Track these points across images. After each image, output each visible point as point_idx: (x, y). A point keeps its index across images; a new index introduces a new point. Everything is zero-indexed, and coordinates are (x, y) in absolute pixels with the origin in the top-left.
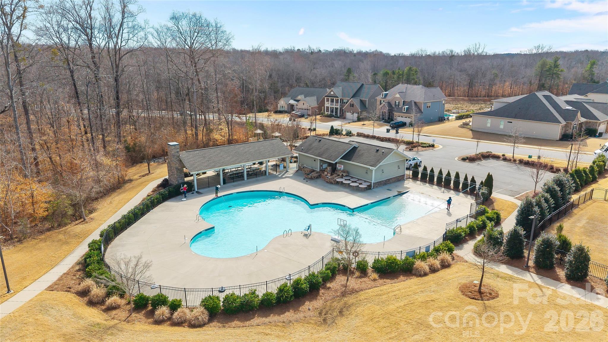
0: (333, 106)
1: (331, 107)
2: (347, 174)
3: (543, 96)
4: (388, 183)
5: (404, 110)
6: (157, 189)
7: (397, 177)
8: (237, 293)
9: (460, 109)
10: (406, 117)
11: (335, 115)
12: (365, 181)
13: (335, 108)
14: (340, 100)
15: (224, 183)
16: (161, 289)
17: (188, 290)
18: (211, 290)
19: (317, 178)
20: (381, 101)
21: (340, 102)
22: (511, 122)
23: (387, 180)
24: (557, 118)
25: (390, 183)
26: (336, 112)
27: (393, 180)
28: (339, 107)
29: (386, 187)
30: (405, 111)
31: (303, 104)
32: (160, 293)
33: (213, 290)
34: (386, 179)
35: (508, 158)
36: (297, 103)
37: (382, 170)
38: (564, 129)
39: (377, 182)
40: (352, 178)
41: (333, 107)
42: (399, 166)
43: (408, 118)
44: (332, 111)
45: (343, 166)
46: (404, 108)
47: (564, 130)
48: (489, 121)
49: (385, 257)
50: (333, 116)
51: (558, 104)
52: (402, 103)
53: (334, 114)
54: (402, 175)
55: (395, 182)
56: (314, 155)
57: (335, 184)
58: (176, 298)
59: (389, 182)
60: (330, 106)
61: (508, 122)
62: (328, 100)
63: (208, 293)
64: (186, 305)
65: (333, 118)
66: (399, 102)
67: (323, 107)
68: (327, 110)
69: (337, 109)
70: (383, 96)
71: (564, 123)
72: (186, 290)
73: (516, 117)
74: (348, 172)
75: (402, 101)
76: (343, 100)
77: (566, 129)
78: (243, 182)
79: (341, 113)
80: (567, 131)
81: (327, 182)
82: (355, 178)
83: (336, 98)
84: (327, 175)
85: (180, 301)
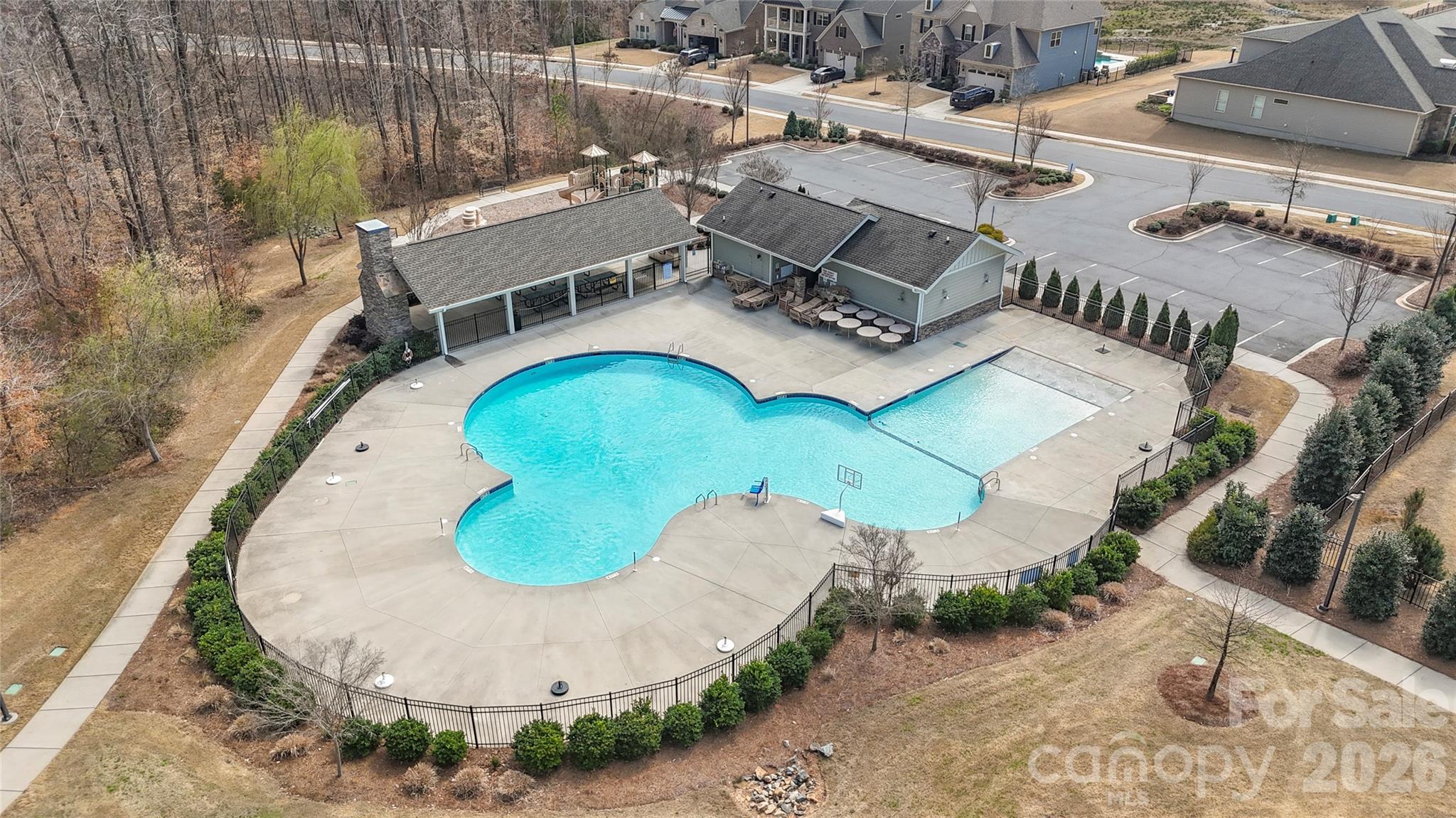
0: (787, 32)
1: (780, 34)
2: (848, 299)
3: (1382, 24)
4: (957, 323)
5: (988, 54)
6: (337, 350)
7: (980, 304)
8: (603, 710)
9: (1136, 24)
10: (994, 75)
11: (794, 56)
12: (897, 322)
13: (793, 36)
14: (808, 12)
15: (518, 327)
16: (409, 707)
17: (479, 710)
18: (539, 708)
19: (766, 306)
20: (922, 20)
21: (808, 21)
22: (1286, 102)
23: (954, 314)
24: (1412, 96)
25: (963, 322)
26: (796, 48)
27: (969, 313)
28: (804, 34)
29: (951, 334)
30: (991, 57)
31: (703, 24)
32: (407, 718)
33: (544, 707)
34: (951, 314)
35: (1271, 224)
36: (684, 17)
37: (944, 292)
38: (1427, 124)
39: (930, 324)
40: (862, 308)
41: (788, 35)
42: (986, 275)
43: (999, 76)
44: (784, 47)
45: (836, 274)
46: (989, 48)
47: (1426, 128)
48: (1224, 96)
49: (966, 587)
50: (787, 61)
51: (1420, 52)
52: (981, 32)
53: (790, 54)
54: (994, 298)
55: (975, 316)
56: (757, 243)
57: (815, 326)
58: (448, 728)
59: (958, 320)
60: (778, 31)
61: (1277, 101)
62: (772, 13)
63: (531, 716)
64: (474, 742)
65: (787, 66)
66: (974, 27)
67: (757, 32)
68: (772, 45)
69: (797, 39)
70: (928, 8)
71: (1428, 107)
72: (474, 710)
73: (1300, 87)
74: (849, 292)
75: (984, 24)
76: (815, 13)
77: (1433, 126)
78: (567, 320)
79: (811, 53)
80: (1436, 130)
81: (795, 322)
82: (870, 310)
83: (798, 9)
84: (793, 301)
85: (461, 735)
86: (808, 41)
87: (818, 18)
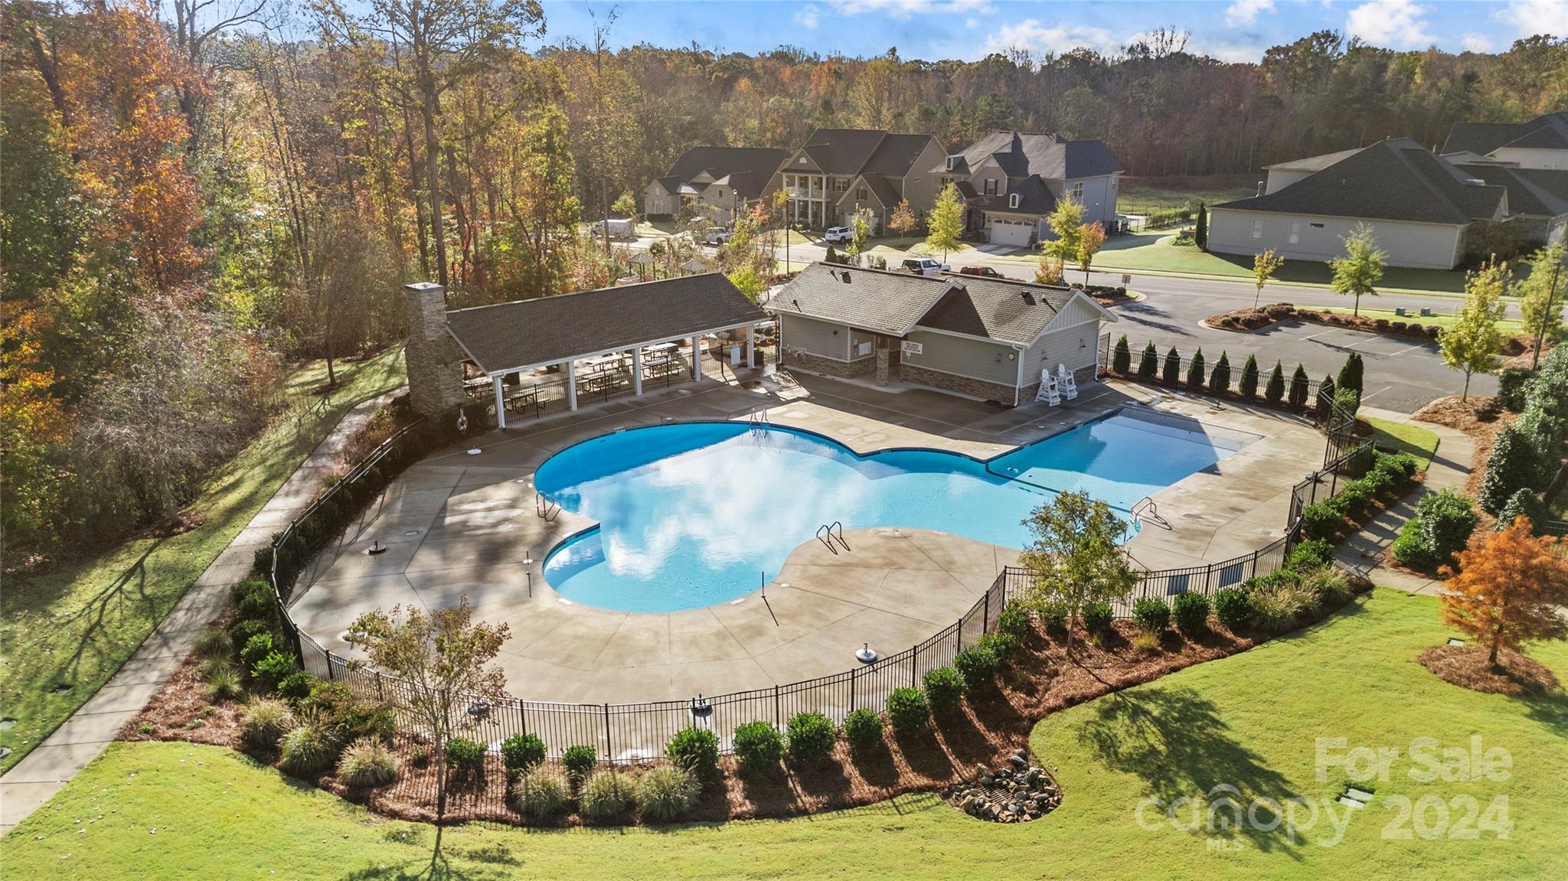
0: (807, 199)
1: (800, 201)
3: (1404, 150)
11: (813, 223)
13: (813, 202)
14: (828, 179)
20: (943, 179)
21: (828, 187)
22: (1322, 226)
24: (1448, 210)
26: (815, 214)
28: (823, 200)
30: (1017, 206)
35: (1343, 319)
36: (698, 192)
37: (1043, 352)
39: (1030, 387)
41: (806, 203)
42: (1081, 340)
44: (804, 212)
45: (920, 346)
46: (1014, 197)
48: (1259, 224)
51: (1446, 173)
52: (1004, 185)
53: (809, 220)
54: (1090, 368)
56: (834, 316)
60: (797, 199)
61: (1312, 224)
62: (791, 182)
66: (996, 182)
69: (817, 205)
71: (1466, 222)
75: (1007, 177)
76: (834, 180)
78: (632, 399)
79: (831, 218)
83: (815, 176)
86: (827, 207)
87: (837, 184)
